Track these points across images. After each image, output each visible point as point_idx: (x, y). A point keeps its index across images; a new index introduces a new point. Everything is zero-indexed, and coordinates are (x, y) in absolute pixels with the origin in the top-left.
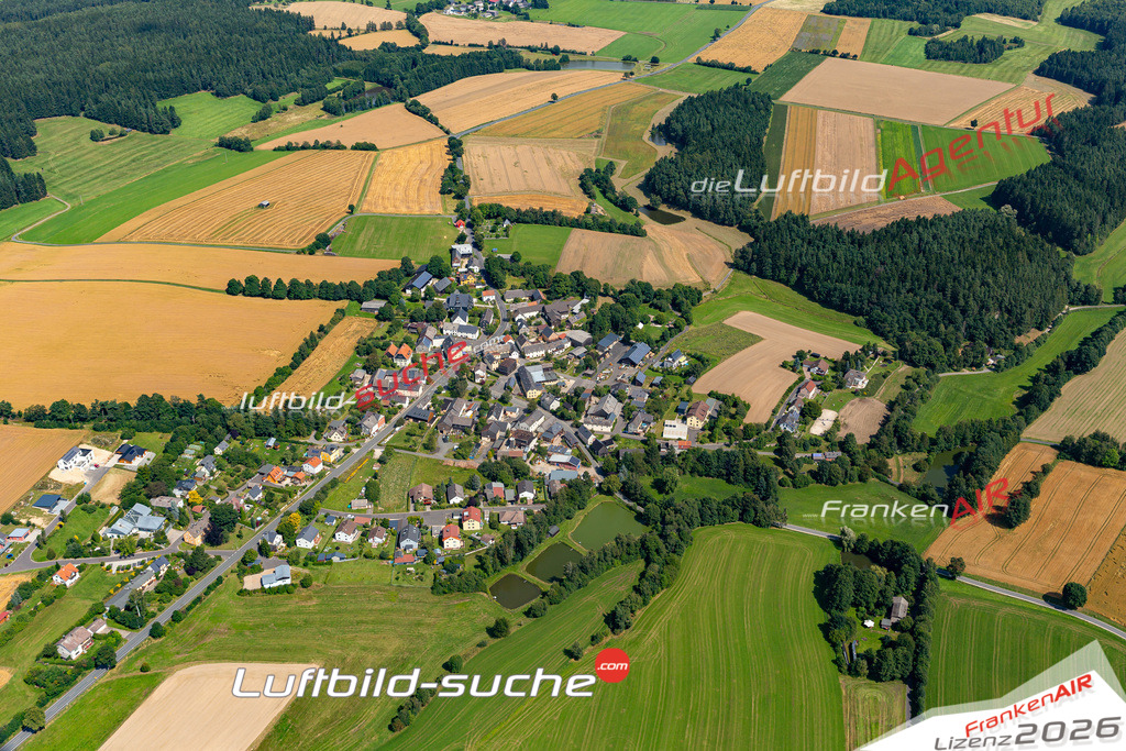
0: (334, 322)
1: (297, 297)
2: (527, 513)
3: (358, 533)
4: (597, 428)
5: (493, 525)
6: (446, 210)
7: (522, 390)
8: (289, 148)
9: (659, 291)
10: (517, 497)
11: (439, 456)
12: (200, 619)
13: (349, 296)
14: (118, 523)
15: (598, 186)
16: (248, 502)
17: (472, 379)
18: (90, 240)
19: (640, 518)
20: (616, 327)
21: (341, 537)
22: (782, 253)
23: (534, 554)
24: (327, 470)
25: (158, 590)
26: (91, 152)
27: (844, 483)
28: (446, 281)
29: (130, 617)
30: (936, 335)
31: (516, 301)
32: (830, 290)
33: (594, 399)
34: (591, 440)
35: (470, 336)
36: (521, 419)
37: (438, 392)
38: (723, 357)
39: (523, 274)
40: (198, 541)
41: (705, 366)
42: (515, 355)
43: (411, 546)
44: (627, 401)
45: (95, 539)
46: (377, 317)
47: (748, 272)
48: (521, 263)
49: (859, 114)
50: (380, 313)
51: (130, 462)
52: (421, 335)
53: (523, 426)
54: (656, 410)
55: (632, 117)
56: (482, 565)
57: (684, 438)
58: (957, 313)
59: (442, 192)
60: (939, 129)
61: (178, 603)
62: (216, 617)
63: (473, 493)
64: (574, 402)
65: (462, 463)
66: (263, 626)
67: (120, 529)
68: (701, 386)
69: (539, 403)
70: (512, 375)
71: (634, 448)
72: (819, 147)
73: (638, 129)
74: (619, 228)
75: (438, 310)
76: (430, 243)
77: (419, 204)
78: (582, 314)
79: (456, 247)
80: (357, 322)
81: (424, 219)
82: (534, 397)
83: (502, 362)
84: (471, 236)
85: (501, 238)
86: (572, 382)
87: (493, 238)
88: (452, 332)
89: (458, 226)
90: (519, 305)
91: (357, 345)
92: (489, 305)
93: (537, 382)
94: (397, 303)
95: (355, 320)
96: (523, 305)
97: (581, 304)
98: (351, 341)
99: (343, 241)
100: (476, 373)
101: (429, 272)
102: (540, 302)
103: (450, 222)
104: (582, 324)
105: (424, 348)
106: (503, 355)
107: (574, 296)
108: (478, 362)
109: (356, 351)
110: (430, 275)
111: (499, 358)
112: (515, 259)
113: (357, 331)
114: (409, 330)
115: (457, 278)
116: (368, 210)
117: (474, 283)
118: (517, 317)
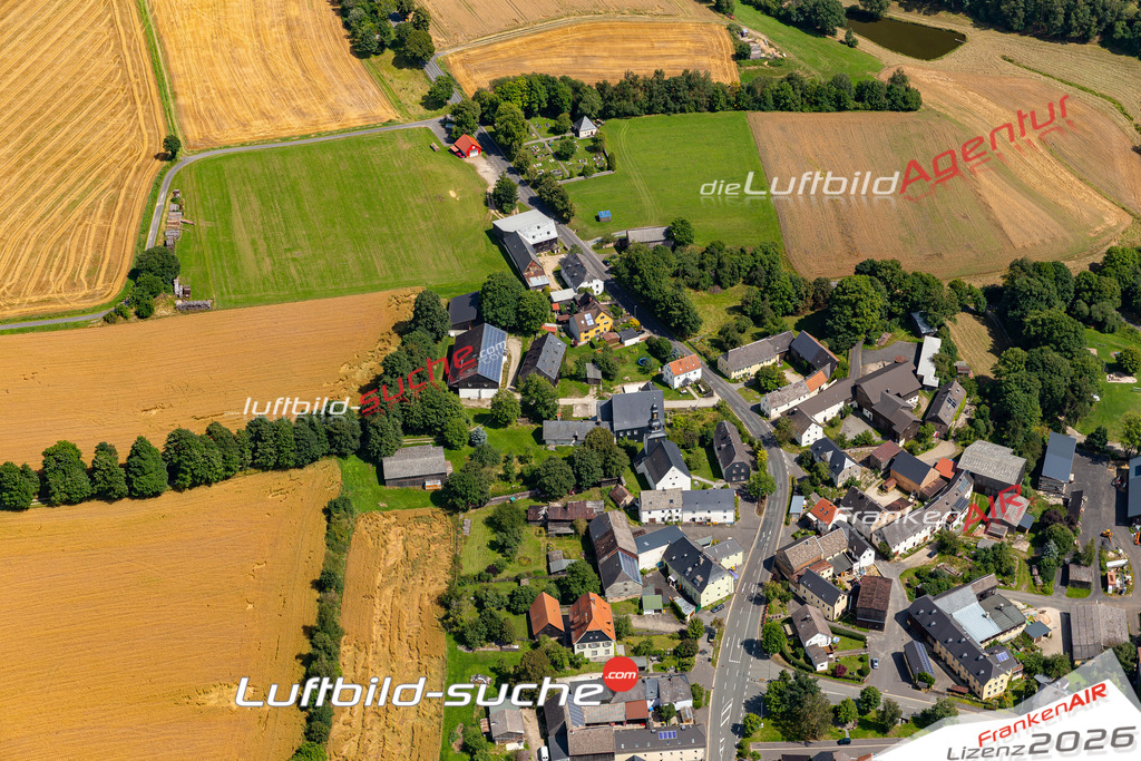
0: (336, 542)
6: (399, 105)
20: (1057, 409)
28: (547, 341)
35: (717, 517)
39: (718, 281)
42: (868, 559)
46: (438, 499)
48: (698, 246)
59: (361, 53)
74: (859, 98)
75: (606, 454)
76: (425, 219)
77: (322, 97)
78: (957, 391)
79: (506, 224)
80: (394, 528)
81: (359, 142)
82: (1000, 692)
83: (854, 593)
84: (521, 182)
85: (596, 175)
86: (1052, 618)
87: (576, 179)
88: (666, 514)
89: (464, 151)
90: (786, 391)
91: (443, 612)
92: (694, 399)
93: (982, 642)
94: (467, 440)
95: (386, 521)
96: (798, 391)
97: (931, 355)
98: (416, 602)
99: (200, 256)
100: (807, 644)
101: (494, 324)
102: (832, 371)
103: (434, 144)
104: (963, 418)
105: (630, 585)
106: (835, 563)
107: (890, 331)
108: (784, 599)
109: (452, 637)
110: (499, 330)
111: (831, 573)
112: (675, 237)
113: (412, 563)
114: (546, 528)
115: (558, 322)
116: (205, 139)
117: (612, 330)
118: (807, 432)
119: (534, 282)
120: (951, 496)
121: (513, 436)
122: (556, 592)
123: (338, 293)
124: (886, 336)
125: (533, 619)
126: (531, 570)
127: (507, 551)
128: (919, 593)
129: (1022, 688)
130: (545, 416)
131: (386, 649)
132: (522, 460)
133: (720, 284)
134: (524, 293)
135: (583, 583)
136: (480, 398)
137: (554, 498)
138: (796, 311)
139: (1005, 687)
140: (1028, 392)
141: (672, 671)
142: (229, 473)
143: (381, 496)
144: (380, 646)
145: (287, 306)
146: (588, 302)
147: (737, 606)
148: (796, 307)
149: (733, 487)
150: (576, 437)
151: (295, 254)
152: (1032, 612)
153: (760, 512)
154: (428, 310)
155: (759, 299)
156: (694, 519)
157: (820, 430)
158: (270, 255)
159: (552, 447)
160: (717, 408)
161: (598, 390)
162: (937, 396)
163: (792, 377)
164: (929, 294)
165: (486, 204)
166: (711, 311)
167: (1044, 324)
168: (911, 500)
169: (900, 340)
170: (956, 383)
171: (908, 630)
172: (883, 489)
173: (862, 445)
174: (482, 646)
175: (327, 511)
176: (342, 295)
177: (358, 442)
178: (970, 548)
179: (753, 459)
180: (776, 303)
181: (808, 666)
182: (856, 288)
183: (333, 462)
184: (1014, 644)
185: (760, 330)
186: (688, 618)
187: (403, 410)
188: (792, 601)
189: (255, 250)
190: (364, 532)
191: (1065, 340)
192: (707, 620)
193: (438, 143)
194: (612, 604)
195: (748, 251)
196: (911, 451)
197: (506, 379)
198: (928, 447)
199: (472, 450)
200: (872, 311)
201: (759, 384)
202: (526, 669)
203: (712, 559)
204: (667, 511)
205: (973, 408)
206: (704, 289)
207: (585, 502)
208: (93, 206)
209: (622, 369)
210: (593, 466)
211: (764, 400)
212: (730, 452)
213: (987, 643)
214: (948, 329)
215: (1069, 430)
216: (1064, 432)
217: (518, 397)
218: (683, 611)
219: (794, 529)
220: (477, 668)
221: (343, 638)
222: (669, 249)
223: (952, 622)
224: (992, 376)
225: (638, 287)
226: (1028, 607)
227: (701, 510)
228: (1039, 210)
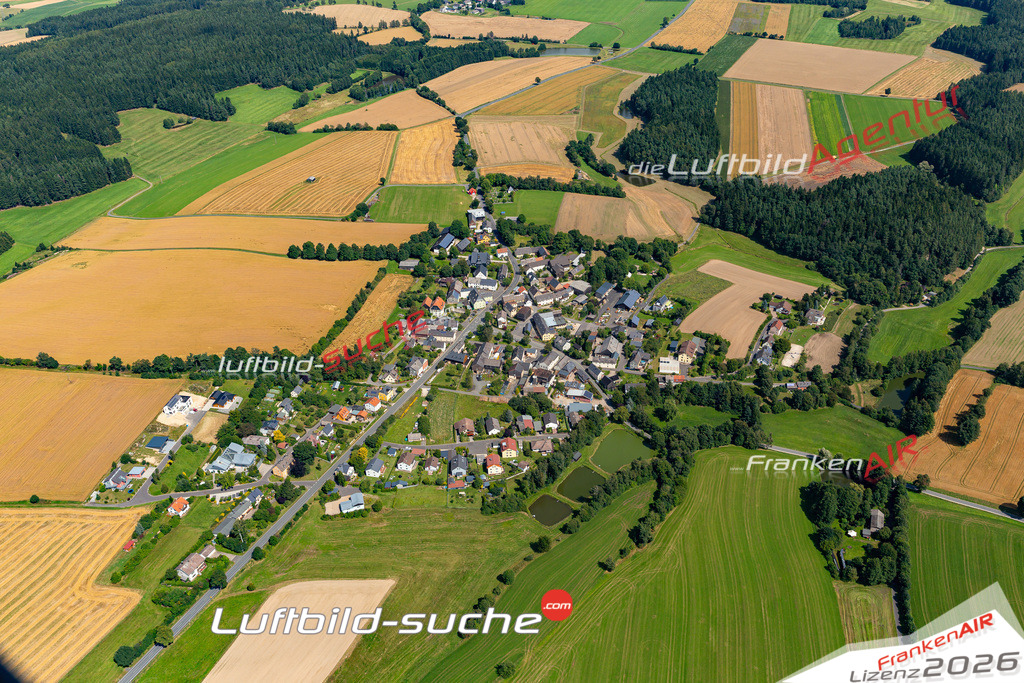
0: (378, 279)
1: (345, 259)
2: (554, 442)
3: (416, 462)
4: (603, 366)
5: (527, 453)
6: (459, 180)
7: (538, 333)
8: (326, 130)
9: (643, 245)
10: (544, 428)
11: (475, 393)
12: (292, 542)
13: (388, 257)
14: (218, 460)
15: (581, 155)
16: (322, 437)
17: (496, 324)
18: (170, 213)
19: (647, 442)
20: (610, 277)
21: (402, 466)
22: (742, 209)
23: (563, 477)
24: (384, 408)
25: (255, 518)
26: (165, 138)
27: (815, 408)
28: (467, 242)
29: (234, 542)
30: (878, 276)
31: (525, 257)
32: (784, 240)
33: (599, 340)
34: (600, 376)
35: (490, 288)
36: (540, 359)
37: (469, 337)
38: (702, 301)
39: (528, 233)
40: (285, 474)
41: (688, 308)
42: (529, 304)
43: (461, 473)
44: (626, 341)
45: (199, 474)
46: (412, 274)
47: (713, 225)
48: (526, 224)
49: (790, 86)
50: (415, 271)
51: (223, 406)
52: (451, 288)
53: (542, 365)
54: (651, 349)
55: (603, 95)
56: (521, 488)
57: (677, 372)
58: (894, 257)
59: (455, 165)
60: (858, 97)
61: (273, 529)
62: (305, 540)
63: (507, 425)
64: (582, 343)
65: (495, 399)
66: (345, 546)
67: (220, 465)
68: (687, 326)
69: (553, 344)
70: (528, 321)
71: (637, 383)
72: (760, 116)
73: (609, 105)
74: (603, 192)
76: (449, 208)
77: (437, 175)
79: (471, 211)
80: (396, 278)
81: (442, 188)
83: (520, 312)
84: (482, 201)
85: (506, 202)
86: (578, 325)
87: (500, 203)
88: (475, 285)
89: (470, 193)
91: (399, 299)
92: (502, 260)
93: (549, 327)
94: (428, 261)
95: (395, 276)
96: (534, 259)
97: (580, 258)
98: (394, 295)
100: (499, 320)
101: (452, 234)
102: (546, 258)
103: (464, 190)
104: (580, 275)
105: (455, 300)
106: (519, 304)
107: (571, 251)
108: (499, 310)
109: (398, 306)
110: (453, 236)
111: (516, 305)
112: (520, 220)
113: (397, 287)
114: (439, 284)
115: (473, 237)
116: (395, 181)
117: (489, 242)
118: (528, 271)
119: (472, 226)
120: (564, 292)
121: (442, 262)
122: (432, 297)
123: (412, 223)
124: (569, 252)
127: (425, 288)
130: (454, 259)
132: (442, 268)
137: (445, 277)
140: (600, 268)
141: (457, 321)
143: (396, 270)
144: (377, 304)
146: (484, 233)
147: (483, 309)
148: (547, 242)
149: (500, 282)
151: (406, 213)
153: (505, 289)
156: (481, 287)
158: (398, 212)
160: (507, 263)
165: (469, 206)
167: (615, 252)
169: (573, 253)
170: (583, 266)
171: (531, 322)
172: (545, 289)
173: (545, 277)
174: (405, 308)
175: (379, 272)
177: (396, 256)
182: (565, 237)
183: (387, 261)
186: (468, 310)
187: (413, 251)
188: (502, 310)
189: (395, 210)
190: (387, 277)
191: (620, 256)
192: (472, 312)
195: (541, 227)
196: (559, 280)
199: (428, 263)
200: (566, 243)
205: (584, 272)
206: (522, 235)
207: (453, 279)
208: (354, 193)
209: (486, 252)
210: (459, 270)
213: (551, 327)
214: (590, 252)
217: (449, 253)
218: (468, 308)
219: (512, 295)
220: (401, 312)
221: (367, 300)
222: (516, 223)
223: (543, 320)
224: (595, 268)
225: (502, 231)
226: (571, 322)
227: (484, 285)
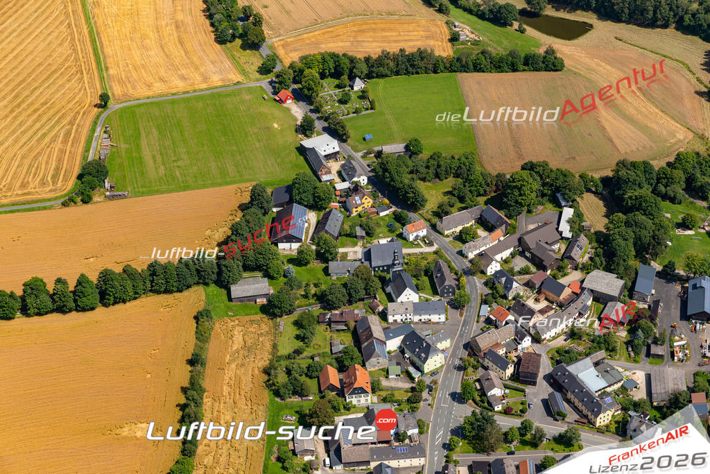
0: (202, 336)
6: (244, 72)
7: (576, 409)
20: (645, 250)
28: (332, 214)
35: (435, 318)
39: (437, 176)
42: (527, 342)
46: (265, 312)
48: (425, 155)
52: (363, 334)
59: (221, 42)
74: (526, 63)
75: (367, 281)
76: (259, 141)
77: (197, 68)
78: (583, 240)
79: (307, 143)
80: (237, 328)
81: (219, 95)
82: (607, 422)
83: (518, 364)
84: (318, 118)
85: (363, 113)
86: (640, 377)
87: (351, 115)
88: (404, 317)
89: (283, 100)
90: (478, 242)
91: (266, 377)
92: (422, 247)
93: (596, 392)
94: (282, 273)
95: (232, 323)
96: (485, 241)
97: (567, 219)
98: (250, 372)
99: (121, 165)
100: (489, 394)
101: (300, 203)
102: (506, 229)
103: (265, 96)
104: (587, 257)
105: (381, 360)
106: (507, 345)
107: (543, 205)
108: (475, 368)
109: (272, 392)
110: (303, 207)
111: (504, 352)
112: (411, 150)
113: (248, 349)
114: (330, 326)
115: (339, 202)
116: (125, 94)
117: (372, 207)
118: (490, 266)
119: (325, 178)
120: (578, 304)
121: (310, 271)
122: (335, 364)
123: (204, 186)
124: (540, 207)
125: (321, 382)
126: (321, 352)
127: (306, 341)
128: (558, 362)
129: (621, 419)
130: (330, 258)
131: (231, 401)
132: (316, 285)
133: (439, 178)
134: (318, 184)
135: (352, 359)
136: (291, 248)
137: (336, 308)
138: (485, 194)
139: (610, 419)
140: (626, 240)
141: (406, 412)
142: (137, 296)
143: (229, 308)
144: (228, 399)
145: (174, 195)
146: (358, 190)
147: (446, 373)
148: (485, 191)
149: (445, 300)
150: (349, 271)
151: (179, 163)
152: (628, 373)
153: (461, 315)
154: (259, 195)
155: (462, 186)
156: (420, 320)
157: (498, 265)
158: (164, 164)
159: (334, 278)
160: (436, 253)
161: (363, 243)
162: (571, 243)
163: (481, 233)
164: (566, 182)
165: (296, 131)
166: (433, 194)
167: (636, 198)
168: (554, 307)
169: (548, 210)
170: (582, 235)
171: (551, 385)
172: (537, 300)
173: (524, 274)
174: (290, 398)
175: (196, 318)
176: (207, 187)
177: (215, 276)
178: (590, 336)
179: (457, 283)
180: (473, 188)
181: (489, 407)
182: (521, 178)
183: (200, 288)
184: (616, 393)
185: (463, 205)
186: (416, 380)
187: (243, 256)
188: (480, 369)
189: (155, 161)
190: (219, 330)
191: (649, 208)
192: (428, 380)
193: (268, 95)
194: (370, 372)
195: (456, 157)
196: (554, 277)
197: (307, 237)
198: (565, 275)
199: (286, 279)
200: (531, 192)
201: (462, 238)
202: (316, 412)
203: (431, 343)
204: (404, 315)
205: (593, 251)
206: (429, 181)
207: (354, 310)
208: (56, 136)
209: (378, 230)
210: (359, 288)
211: (464, 248)
212: (443, 279)
213: (600, 392)
214: (578, 203)
215: (653, 263)
216: (649, 264)
217: (314, 247)
218: (413, 375)
219: (482, 325)
220: (287, 411)
221: (205, 394)
222: (407, 157)
223: (578, 380)
224: (605, 231)
225: (388, 180)
226: (625, 370)
227: (425, 314)
228: (636, 130)
